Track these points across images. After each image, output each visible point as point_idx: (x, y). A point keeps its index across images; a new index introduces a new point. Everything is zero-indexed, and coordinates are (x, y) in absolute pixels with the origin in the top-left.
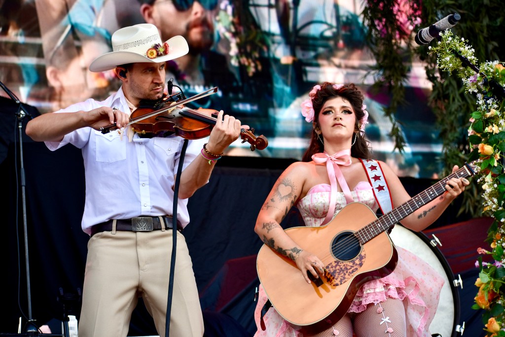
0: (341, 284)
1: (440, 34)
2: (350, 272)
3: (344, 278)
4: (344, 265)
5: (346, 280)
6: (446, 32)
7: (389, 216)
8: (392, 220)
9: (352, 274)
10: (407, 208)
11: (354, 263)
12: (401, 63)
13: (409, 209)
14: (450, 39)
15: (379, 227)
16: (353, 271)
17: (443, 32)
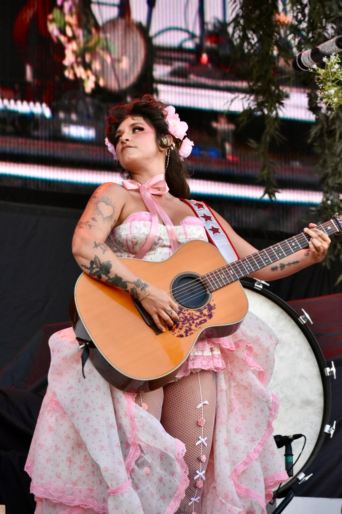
0: (187, 335)
1: (325, 59)
2: (197, 323)
3: (190, 329)
4: (189, 314)
5: (193, 331)
6: (332, 57)
7: (244, 263)
8: (247, 268)
9: (200, 326)
10: (265, 257)
11: (201, 313)
12: (277, 88)
13: (268, 259)
14: (337, 66)
15: (232, 275)
16: (201, 323)
17: (328, 57)
